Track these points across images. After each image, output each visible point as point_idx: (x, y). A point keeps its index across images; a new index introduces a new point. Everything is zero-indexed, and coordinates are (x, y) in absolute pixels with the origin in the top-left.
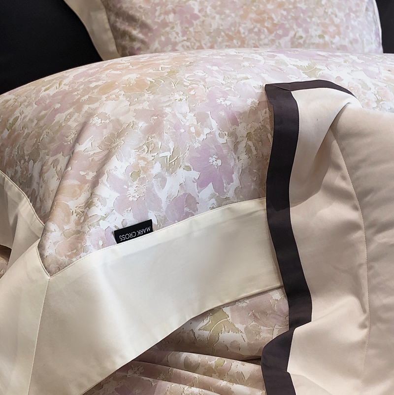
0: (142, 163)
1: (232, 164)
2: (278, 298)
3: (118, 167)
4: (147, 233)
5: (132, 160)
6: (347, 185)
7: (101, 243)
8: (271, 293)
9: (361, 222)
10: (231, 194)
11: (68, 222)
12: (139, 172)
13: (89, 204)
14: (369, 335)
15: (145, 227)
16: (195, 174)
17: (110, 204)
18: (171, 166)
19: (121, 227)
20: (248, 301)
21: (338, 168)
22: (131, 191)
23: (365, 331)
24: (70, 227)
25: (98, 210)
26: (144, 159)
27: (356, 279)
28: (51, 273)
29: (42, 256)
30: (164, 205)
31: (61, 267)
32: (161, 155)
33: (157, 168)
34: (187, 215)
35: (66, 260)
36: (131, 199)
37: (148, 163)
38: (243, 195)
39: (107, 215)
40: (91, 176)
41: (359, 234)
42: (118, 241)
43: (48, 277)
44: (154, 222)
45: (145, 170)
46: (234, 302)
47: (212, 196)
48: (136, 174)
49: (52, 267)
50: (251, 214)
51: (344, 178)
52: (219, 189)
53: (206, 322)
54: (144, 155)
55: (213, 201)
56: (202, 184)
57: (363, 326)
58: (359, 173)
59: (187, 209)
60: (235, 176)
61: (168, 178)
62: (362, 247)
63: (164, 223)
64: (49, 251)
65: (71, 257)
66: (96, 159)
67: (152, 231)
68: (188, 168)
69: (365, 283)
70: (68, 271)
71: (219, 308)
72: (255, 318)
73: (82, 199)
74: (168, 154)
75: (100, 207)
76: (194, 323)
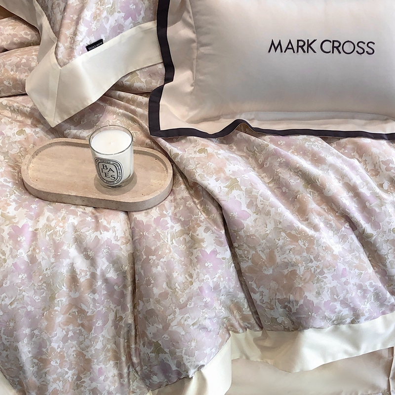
0: (98, 12)
1: (141, 7)
2: (161, 67)
3: (87, 14)
4: (101, 45)
5: (94, 10)
6: (191, 21)
7: (81, 52)
8: (158, 65)
9: (196, 40)
10: (140, 20)
11: (67, 42)
12: (97, 16)
13: (75, 34)
14: (193, 90)
15: (100, 42)
16: (123, 14)
17: (84, 34)
18: (111, 12)
19: (89, 44)
20: (147, 69)
21: (189, 12)
22: (93, 26)
23: (193, 88)
24: (67, 44)
25: (79, 38)
26: (99, 9)
27: (192, 64)
28: (61, 66)
29: (57, 58)
30: (108, 31)
31: (65, 64)
32: (106, 7)
33: (105, 14)
34: (119, 33)
35: (67, 61)
36: (93, 30)
37: (101, 11)
38: (145, 20)
39: (83, 39)
40: (75, 17)
41: (195, 45)
42: (88, 50)
43: (60, 68)
44: (104, 39)
45: (99, 15)
46: (141, 69)
47: (131, 23)
48: (96, 17)
49: (62, 64)
50: (149, 29)
51: (190, 17)
52: (134, 19)
53: (128, 78)
54: (99, 7)
55: (132, 24)
56: (126, 18)
57: (192, 85)
58: (197, 17)
59: (119, 31)
60: (142, 12)
61: (110, 18)
62: (195, 51)
63: (108, 39)
64: (60, 56)
65: (69, 60)
66: (78, 8)
67: (103, 43)
68: (119, 12)
69: (195, 67)
70: (68, 65)
71: (135, 71)
72: (150, 76)
73: (72, 30)
74: (110, 6)
75: (80, 36)
76: (123, 78)
